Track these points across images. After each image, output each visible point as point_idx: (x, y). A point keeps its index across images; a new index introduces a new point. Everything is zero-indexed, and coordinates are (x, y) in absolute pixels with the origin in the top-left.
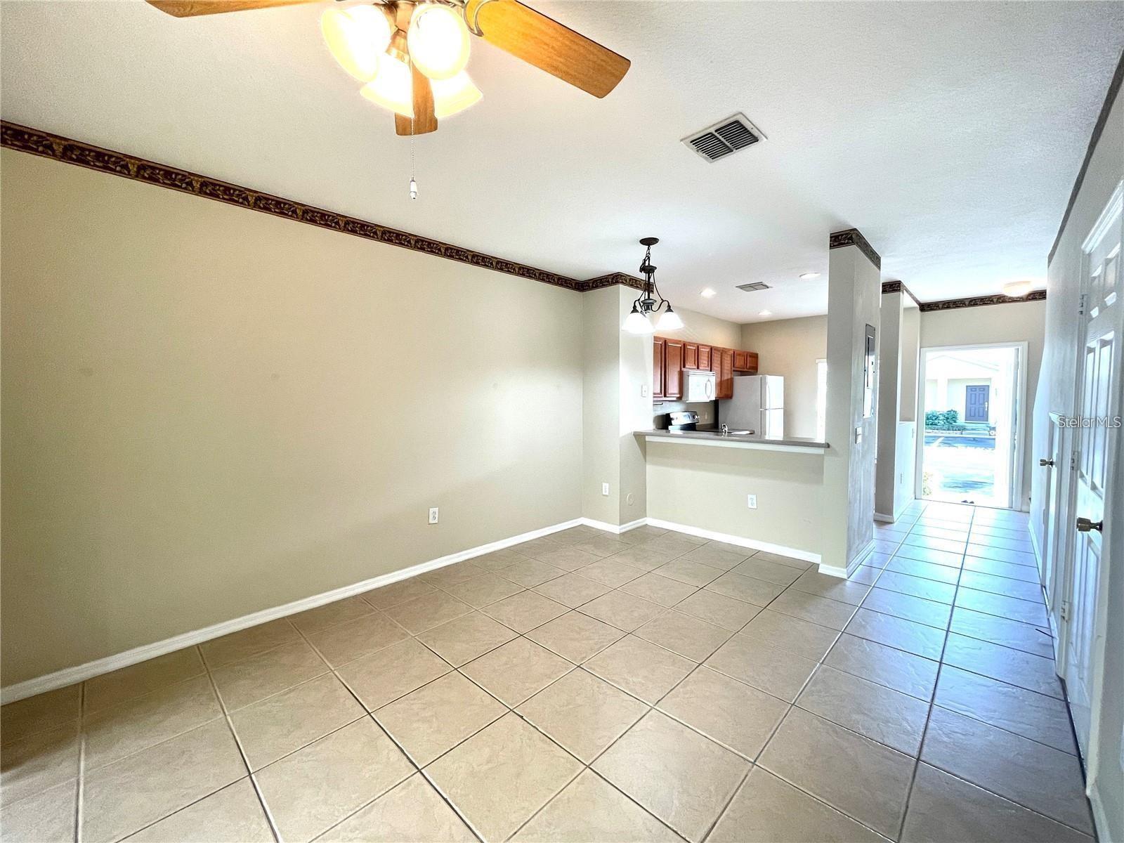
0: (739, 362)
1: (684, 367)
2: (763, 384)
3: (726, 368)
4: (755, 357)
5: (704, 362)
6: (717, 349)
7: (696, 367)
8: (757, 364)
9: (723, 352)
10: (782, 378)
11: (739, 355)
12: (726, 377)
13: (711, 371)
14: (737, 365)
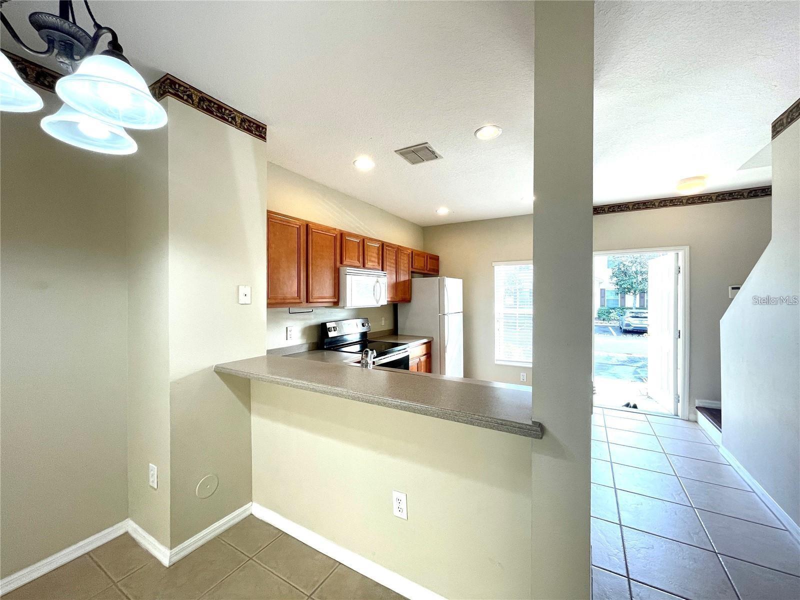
0: (419, 263)
1: (341, 262)
2: (441, 287)
3: (402, 268)
4: (436, 259)
5: (373, 259)
6: (390, 245)
7: (361, 264)
8: (438, 266)
9: (398, 250)
10: (461, 281)
11: (418, 255)
12: (404, 277)
13: (382, 270)
14: (416, 265)
